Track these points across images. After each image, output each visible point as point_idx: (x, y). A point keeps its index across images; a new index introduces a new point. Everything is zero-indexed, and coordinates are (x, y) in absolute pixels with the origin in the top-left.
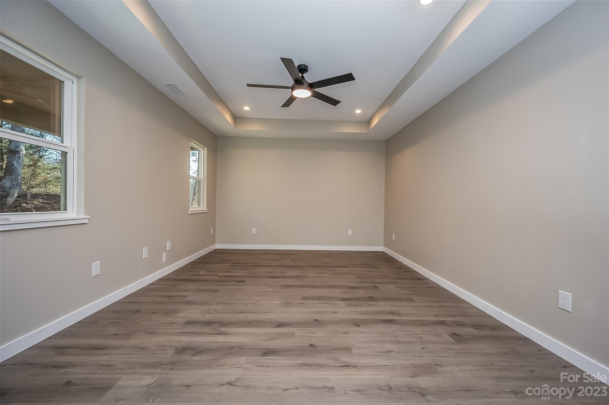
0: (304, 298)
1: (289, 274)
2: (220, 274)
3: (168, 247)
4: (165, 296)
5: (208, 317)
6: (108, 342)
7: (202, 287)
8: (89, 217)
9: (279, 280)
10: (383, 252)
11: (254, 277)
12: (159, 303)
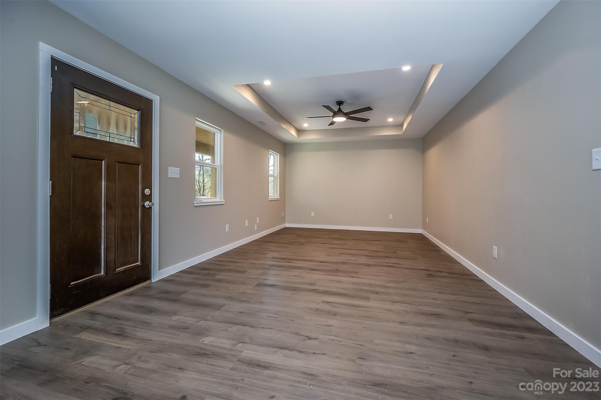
0: (340, 254)
1: (335, 243)
2: (288, 240)
3: (258, 222)
4: (259, 248)
5: (283, 257)
6: (238, 261)
7: (279, 245)
8: (225, 201)
9: (327, 245)
10: (421, 235)
11: (311, 242)
12: (256, 250)
